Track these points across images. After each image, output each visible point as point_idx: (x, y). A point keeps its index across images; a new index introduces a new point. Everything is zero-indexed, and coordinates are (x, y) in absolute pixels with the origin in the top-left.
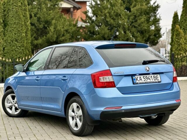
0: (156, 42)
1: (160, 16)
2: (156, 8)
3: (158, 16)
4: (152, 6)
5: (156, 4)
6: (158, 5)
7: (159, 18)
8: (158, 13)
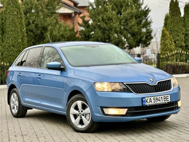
0: (148, 43)
1: (151, 19)
2: (147, 11)
3: (149, 20)
4: (144, 10)
5: (146, 9)
6: (148, 9)
7: (150, 20)
8: (149, 16)
